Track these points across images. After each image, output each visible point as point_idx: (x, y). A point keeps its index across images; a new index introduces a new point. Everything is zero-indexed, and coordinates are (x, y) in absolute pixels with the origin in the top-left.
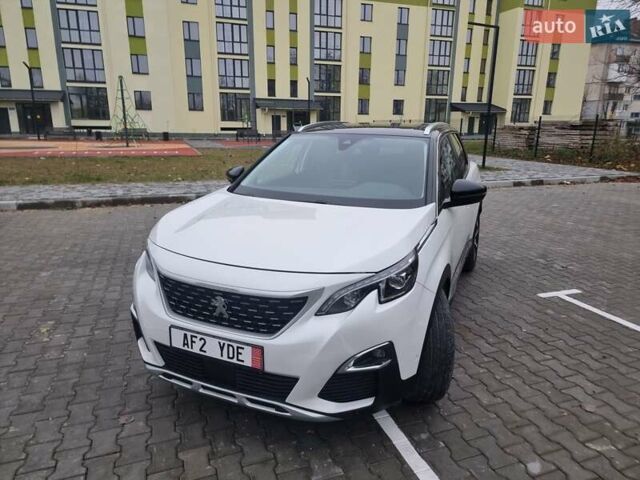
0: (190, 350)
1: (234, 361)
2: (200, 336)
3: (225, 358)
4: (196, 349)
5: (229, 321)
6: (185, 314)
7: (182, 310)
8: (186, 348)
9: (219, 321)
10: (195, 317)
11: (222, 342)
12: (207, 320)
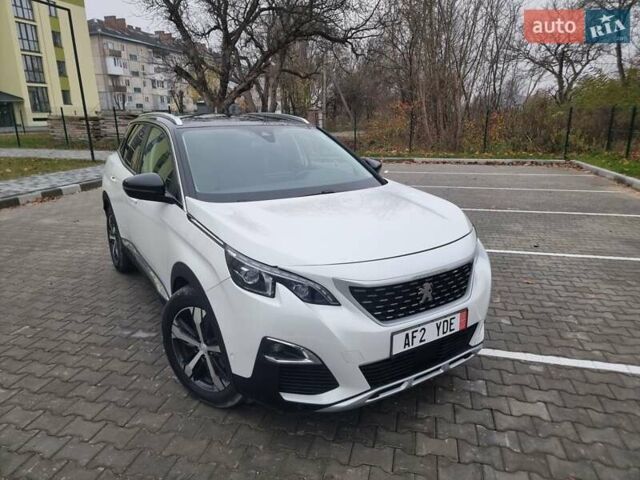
0: (411, 347)
1: (449, 333)
2: (420, 328)
3: (441, 336)
4: (417, 343)
5: (434, 302)
6: (395, 317)
7: (390, 314)
8: (407, 348)
9: (428, 306)
10: (407, 314)
11: (438, 322)
12: (417, 311)
